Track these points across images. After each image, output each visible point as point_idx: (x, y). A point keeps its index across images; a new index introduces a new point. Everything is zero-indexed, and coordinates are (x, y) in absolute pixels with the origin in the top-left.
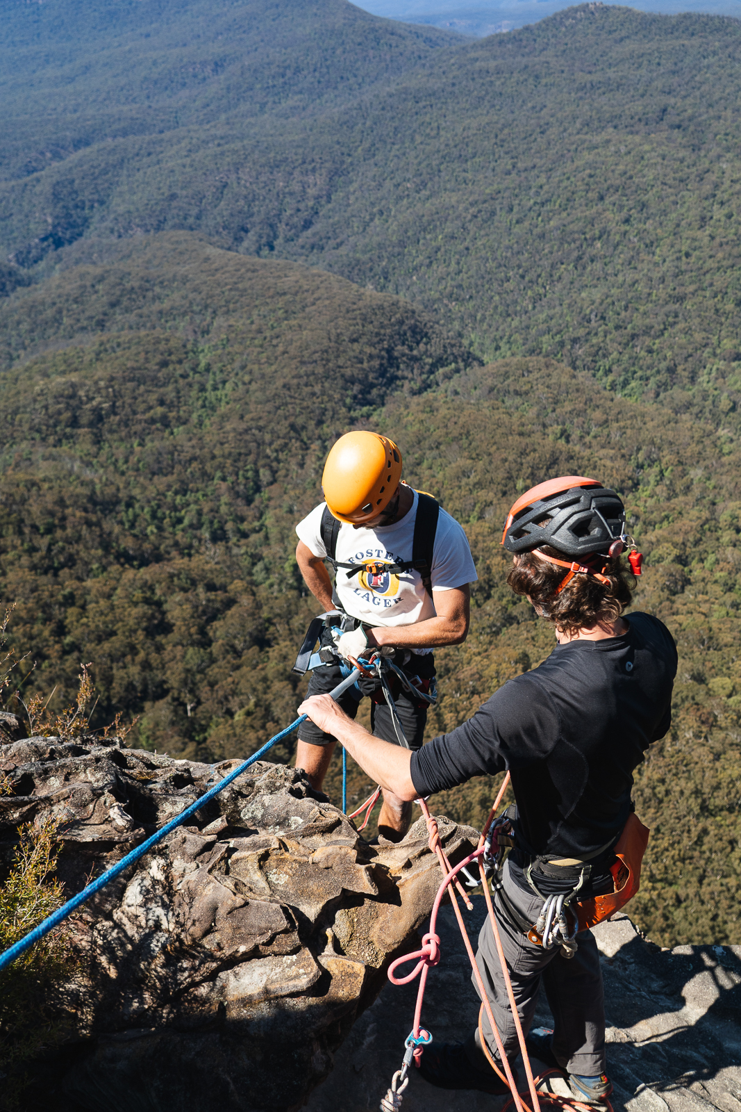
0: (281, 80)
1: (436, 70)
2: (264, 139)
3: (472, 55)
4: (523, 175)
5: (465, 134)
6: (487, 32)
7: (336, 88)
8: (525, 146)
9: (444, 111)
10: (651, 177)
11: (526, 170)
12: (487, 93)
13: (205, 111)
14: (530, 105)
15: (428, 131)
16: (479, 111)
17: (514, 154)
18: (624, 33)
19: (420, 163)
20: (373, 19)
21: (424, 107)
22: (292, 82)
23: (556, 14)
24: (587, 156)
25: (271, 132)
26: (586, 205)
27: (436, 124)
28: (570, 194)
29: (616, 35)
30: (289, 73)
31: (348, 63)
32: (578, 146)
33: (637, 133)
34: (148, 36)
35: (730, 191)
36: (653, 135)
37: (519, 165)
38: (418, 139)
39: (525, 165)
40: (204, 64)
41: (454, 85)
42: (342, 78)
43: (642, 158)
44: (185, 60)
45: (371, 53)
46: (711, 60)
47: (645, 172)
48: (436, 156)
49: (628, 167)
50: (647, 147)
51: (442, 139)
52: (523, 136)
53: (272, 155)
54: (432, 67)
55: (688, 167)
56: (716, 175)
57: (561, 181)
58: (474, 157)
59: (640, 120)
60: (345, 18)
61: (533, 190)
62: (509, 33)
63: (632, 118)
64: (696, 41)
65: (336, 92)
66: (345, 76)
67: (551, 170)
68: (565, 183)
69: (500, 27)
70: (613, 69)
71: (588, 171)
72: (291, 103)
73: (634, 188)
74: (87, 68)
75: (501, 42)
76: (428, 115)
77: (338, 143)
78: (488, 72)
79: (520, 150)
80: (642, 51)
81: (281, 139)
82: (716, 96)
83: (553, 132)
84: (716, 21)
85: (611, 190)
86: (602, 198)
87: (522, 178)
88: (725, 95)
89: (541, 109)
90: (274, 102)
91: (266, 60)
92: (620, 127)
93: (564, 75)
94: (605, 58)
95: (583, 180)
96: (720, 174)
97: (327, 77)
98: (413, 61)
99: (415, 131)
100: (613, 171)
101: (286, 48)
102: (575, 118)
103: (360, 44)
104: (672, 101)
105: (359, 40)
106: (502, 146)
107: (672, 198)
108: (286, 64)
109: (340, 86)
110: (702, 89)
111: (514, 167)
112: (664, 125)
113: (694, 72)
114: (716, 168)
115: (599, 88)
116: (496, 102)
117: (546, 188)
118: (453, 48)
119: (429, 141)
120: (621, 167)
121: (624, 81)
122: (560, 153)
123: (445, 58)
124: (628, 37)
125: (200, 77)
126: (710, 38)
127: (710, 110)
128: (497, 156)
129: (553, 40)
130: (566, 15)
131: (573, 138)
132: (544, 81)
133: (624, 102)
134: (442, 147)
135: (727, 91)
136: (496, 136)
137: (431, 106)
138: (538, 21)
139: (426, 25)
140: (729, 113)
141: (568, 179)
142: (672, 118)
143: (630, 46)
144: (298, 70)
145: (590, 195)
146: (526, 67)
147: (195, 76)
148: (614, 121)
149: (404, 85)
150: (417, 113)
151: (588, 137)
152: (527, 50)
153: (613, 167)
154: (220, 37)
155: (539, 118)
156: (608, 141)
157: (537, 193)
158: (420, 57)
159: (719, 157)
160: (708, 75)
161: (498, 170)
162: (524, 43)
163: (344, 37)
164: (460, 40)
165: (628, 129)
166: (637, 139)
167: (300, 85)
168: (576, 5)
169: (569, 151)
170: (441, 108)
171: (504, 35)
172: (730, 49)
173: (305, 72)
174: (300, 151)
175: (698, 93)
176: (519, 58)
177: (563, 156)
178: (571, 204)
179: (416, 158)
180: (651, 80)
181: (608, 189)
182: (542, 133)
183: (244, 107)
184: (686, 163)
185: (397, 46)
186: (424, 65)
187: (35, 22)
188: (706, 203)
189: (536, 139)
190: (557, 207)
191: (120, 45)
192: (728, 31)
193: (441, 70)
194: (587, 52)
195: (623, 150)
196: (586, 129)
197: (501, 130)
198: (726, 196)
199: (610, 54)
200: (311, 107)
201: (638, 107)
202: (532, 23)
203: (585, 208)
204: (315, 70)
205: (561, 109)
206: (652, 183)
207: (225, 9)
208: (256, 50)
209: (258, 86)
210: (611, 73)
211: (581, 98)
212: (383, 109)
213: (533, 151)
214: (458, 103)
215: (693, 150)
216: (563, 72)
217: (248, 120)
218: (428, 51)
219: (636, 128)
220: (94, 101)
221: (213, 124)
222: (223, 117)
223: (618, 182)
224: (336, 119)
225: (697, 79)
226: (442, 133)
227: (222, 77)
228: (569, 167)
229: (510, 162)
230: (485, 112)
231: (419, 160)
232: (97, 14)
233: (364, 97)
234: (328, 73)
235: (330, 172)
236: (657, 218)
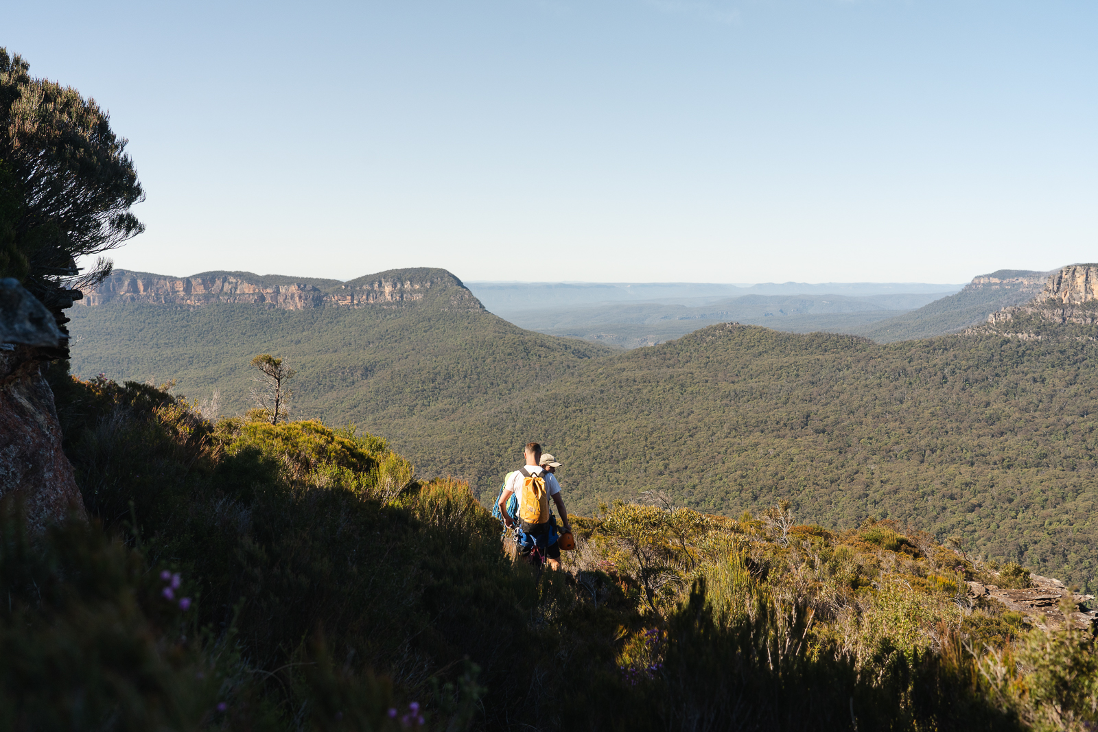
0: (431, 385)
1: (584, 379)
2: (411, 439)
3: (619, 365)
4: (676, 475)
5: (615, 437)
6: (633, 345)
7: (486, 393)
8: (676, 448)
9: (593, 415)
10: (803, 478)
11: (678, 471)
12: (635, 399)
13: (352, 412)
14: (677, 411)
15: (578, 434)
16: (628, 415)
17: (665, 455)
18: (761, 349)
19: (571, 464)
20: (523, 333)
21: (574, 412)
22: (442, 387)
23: (696, 332)
24: (736, 459)
25: (419, 433)
26: (741, 504)
27: (586, 427)
28: (723, 494)
29: (754, 350)
30: (439, 379)
31: (498, 370)
32: (727, 448)
33: (784, 437)
34: (298, 342)
35: (881, 492)
36: (799, 439)
37: (671, 466)
38: (569, 441)
39: (676, 466)
40: (353, 370)
41: (602, 392)
42: (492, 384)
43: (792, 460)
44: (335, 365)
45: (520, 363)
46: (846, 372)
47: (796, 473)
48: (587, 457)
49: (779, 468)
50: (794, 450)
51: (593, 441)
52: (672, 439)
53: (419, 455)
54: (580, 376)
55: (837, 468)
56: (865, 476)
57: (713, 482)
58: (625, 458)
59: (785, 425)
60: (495, 332)
61: (686, 490)
62: (654, 348)
63: (778, 423)
64: (829, 356)
65: (486, 397)
66: (495, 382)
67: (703, 471)
68: (718, 483)
69: (645, 340)
70: (754, 380)
71: (739, 472)
72: (440, 406)
73: (786, 489)
74: (232, 370)
75: (646, 355)
76: (578, 419)
77: (488, 444)
78: (635, 381)
79: (671, 452)
80: (780, 364)
81: (430, 439)
82: (856, 404)
83: (701, 436)
84: (846, 340)
85: (765, 491)
86: (755, 498)
87: (675, 479)
88: (863, 403)
89: (689, 415)
90: (424, 405)
91: (417, 367)
92: (766, 431)
93: (708, 384)
94: (746, 370)
95: (736, 480)
96: (869, 475)
97: (477, 383)
98: (562, 370)
99: (565, 433)
100: (764, 472)
101: (436, 357)
102: (722, 423)
103: (510, 354)
104: (814, 408)
105: (509, 351)
106: (653, 448)
107: (826, 498)
108: (436, 371)
109: (490, 392)
110: (841, 397)
111: (666, 468)
112: (809, 430)
113: (832, 383)
114: (864, 469)
115: (743, 396)
116: (644, 407)
117: (699, 488)
118: (601, 359)
119: (580, 443)
120: (771, 468)
121: (765, 390)
122: (710, 455)
123: (593, 368)
124: (766, 352)
125: (349, 380)
126: (842, 353)
127: (851, 416)
128: (648, 458)
129: (695, 354)
130: (706, 332)
131: (722, 442)
132: (690, 389)
133: (768, 408)
134: (593, 449)
135: (865, 400)
136: (646, 439)
137: (581, 411)
138: (680, 336)
139: (574, 338)
140: (869, 419)
141: (721, 479)
142: (815, 423)
143: (767, 360)
144: (449, 377)
145: (743, 494)
146: (671, 377)
147: (344, 380)
148: (761, 426)
149: (553, 391)
150: (567, 417)
151: (737, 440)
152: (671, 362)
153: (764, 468)
154: (371, 346)
155: (687, 422)
156: (757, 444)
157: (691, 493)
158: (569, 367)
159: (866, 459)
160: (844, 386)
161: (650, 470)
162: (668, 356)
163: (494, 348)
164: (608, 352)
165: (775, 433)
166: (785, 442)
167: (450, 390)
168: (714, 324)
169: (719, 453)
170: (591, 413)
171: (649, 349)
172: (862, 363)
173: (456, 378)
174: (448, 451)
175: (837, 401)
176: (664, 369)
177: (713, 457)
178: (726, 504)
179: (567, 458)
180: (792, 390)
181: (761, 489)
182: (691, 436)
183: (392, 410)
184: (834, 465)
185: (546, 357)
186: (573, 374)
187: (183, 327)
188: (860, 503)
189: (685, 442)
190: (712, 506)
191: (268, 350)
192: (858, 348)
193: (590, 378)
194: (728, 364)
195: (772, 453)
196: (734, 433)
197: (651, 433)
198: (878, 496)
199: (750, 367)
200: (461, 410)
201: (782, 413)
202: (675, 338)
203: (740, 508)
204: (465, 377)
205: (708, 415)
206: (805, 483)
207: (379, 321)
208: (407, 358)
209: (408, 390)
210: (752, 383)
211: (727, 405)
212: (533, 412)
213: (683, 453)
214: (607, 408)
215: (840, 452)
216: (707, 381)
217: (396, 421)
218: (576, 362)
219: (782, 433)
220: (236, 401)
221: (359, 424)
222: (371, 417)
223: (770, 482)
224: (486, 421)
225: (835, 388)
226: (592, 435)
227: (371, 381)
228: (721, 468)
229: (661, 463)
230: (634, 417)
231: (569, 460)
232: (248, 322)
233: (514, 402)
234: (479, 379)
235: (479, 471)
236: (813, 518)
